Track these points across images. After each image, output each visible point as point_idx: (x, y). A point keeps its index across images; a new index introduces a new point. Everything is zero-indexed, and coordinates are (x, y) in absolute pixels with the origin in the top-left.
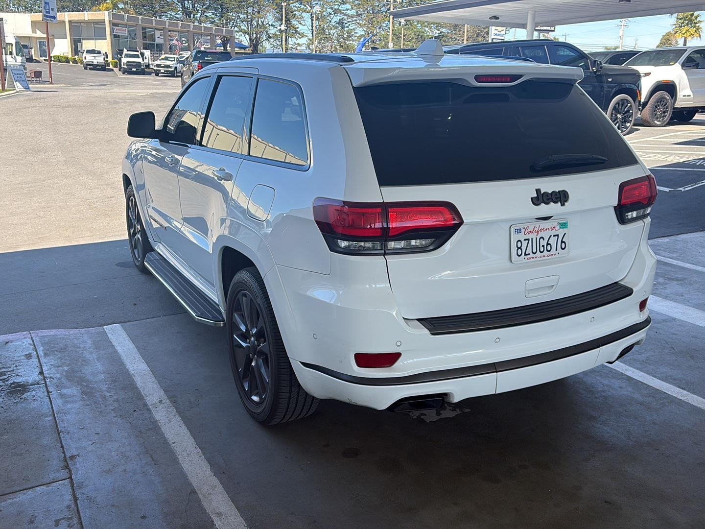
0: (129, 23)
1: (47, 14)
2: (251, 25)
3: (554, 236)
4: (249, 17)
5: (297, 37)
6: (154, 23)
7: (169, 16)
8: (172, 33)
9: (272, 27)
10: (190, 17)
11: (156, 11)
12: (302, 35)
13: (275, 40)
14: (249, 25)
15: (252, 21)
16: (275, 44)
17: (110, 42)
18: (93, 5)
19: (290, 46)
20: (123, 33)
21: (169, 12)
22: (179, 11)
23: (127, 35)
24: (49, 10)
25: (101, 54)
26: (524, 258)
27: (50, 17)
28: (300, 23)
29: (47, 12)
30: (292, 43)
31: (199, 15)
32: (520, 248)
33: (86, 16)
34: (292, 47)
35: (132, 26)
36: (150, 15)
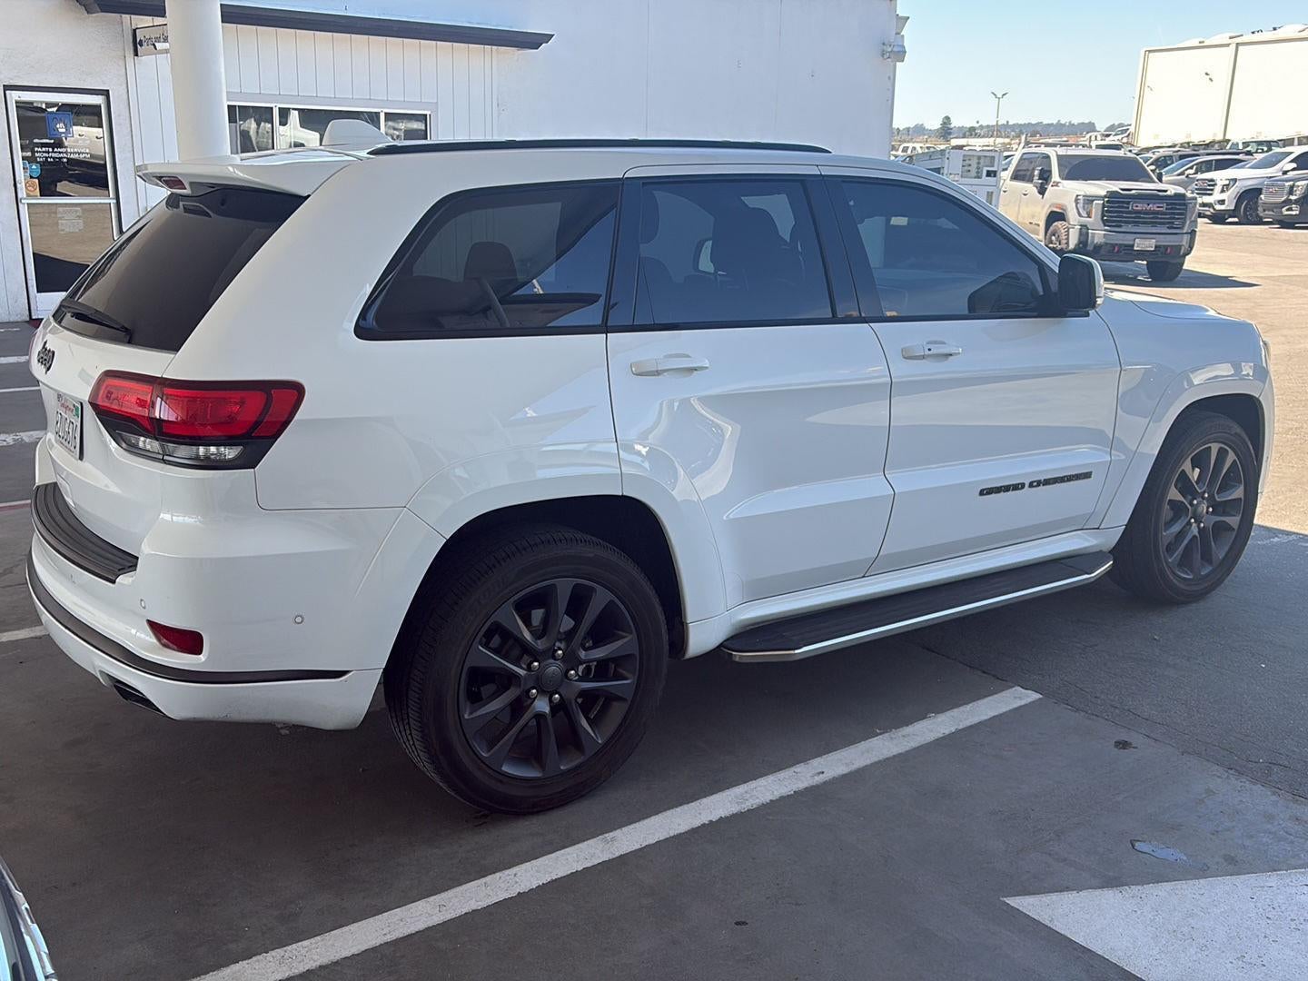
32: (57, 423)
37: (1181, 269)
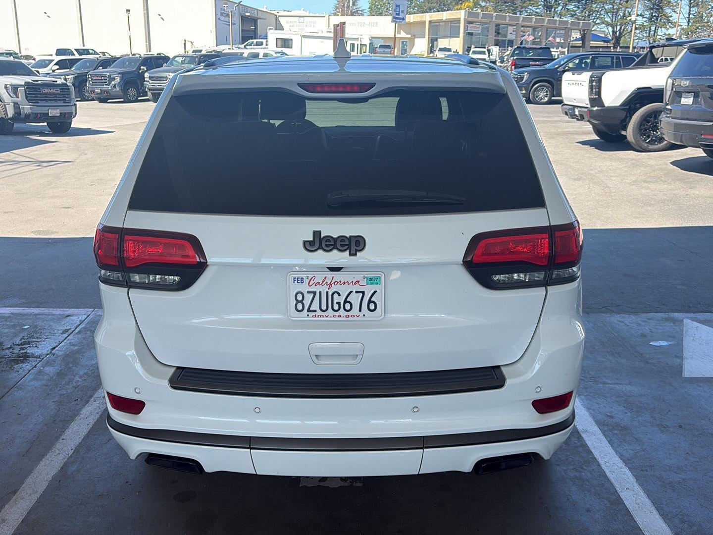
0: (484, 20)
1: (397, 16)
2: (616, 17)
3: (357, 292)
4: (615, 7)
5: (668, 27)
6: (508, 19)
7: (528, 12)
8: (525, 28)
9: (641, 18)
10: (550, 11)
11: (517, 7)
12: (674, 24)
13: (641, 32)
14: (614, 16)
15: (618, 10)
16: (641, 36)
17: (462, 39)
18: (457, 4)
19: (658, 37)
20: (477, 31)
21: (530, 7)
22: (541, 5)
23: (480, 32)
24: (399, 12)
25: (451, 51)
26: (308, 315)
27: (400, 19)
28: (675, 12)
29: (397, 14)
30: (661, 34)
31: (560, 8)
32: (301, 302)
33: (445, 15)
34: (660, 38)
35: (485, 23)
36: (510, 11)
37: (70, 127)
